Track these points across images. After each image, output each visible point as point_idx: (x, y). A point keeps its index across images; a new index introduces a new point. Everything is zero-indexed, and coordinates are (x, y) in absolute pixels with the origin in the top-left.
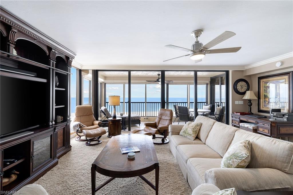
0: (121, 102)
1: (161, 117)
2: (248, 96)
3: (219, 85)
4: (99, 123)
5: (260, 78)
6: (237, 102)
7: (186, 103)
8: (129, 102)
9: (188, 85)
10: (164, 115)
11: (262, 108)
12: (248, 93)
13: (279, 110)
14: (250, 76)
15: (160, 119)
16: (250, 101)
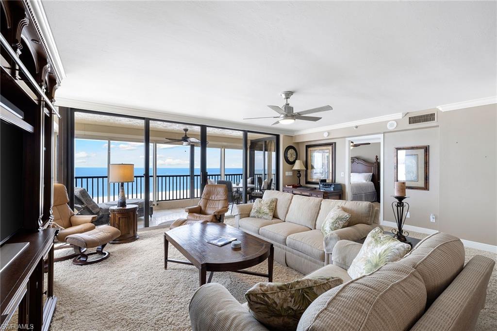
0: (135, 177)
1: (209, 197)
2: (298, 166)
3: (262, 150)
4: (93, 218)
5: (308, 147)
6: (287, 174)
7: (219, 175)
8: (147, 176)
9: (223, 149)
10: (213, 194)
11: (309, 180)
12: (297, 162)
13: (323, 181)
14: (298, 143)
15: (207, 200)
16: (299, 171)
